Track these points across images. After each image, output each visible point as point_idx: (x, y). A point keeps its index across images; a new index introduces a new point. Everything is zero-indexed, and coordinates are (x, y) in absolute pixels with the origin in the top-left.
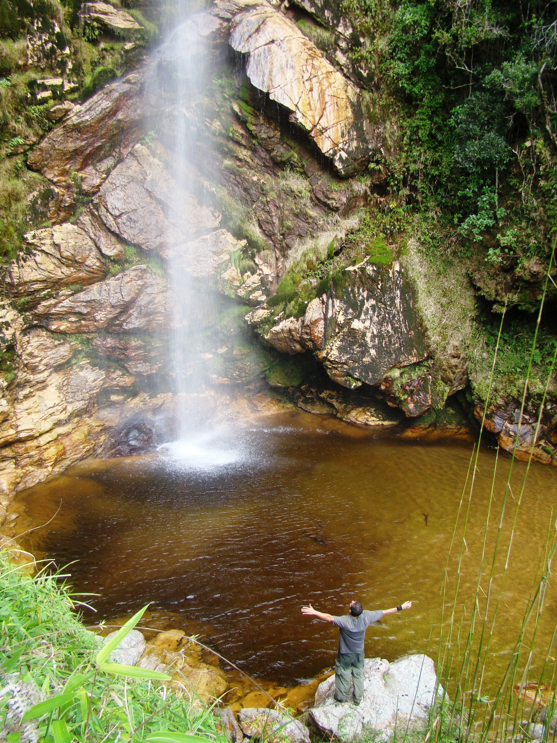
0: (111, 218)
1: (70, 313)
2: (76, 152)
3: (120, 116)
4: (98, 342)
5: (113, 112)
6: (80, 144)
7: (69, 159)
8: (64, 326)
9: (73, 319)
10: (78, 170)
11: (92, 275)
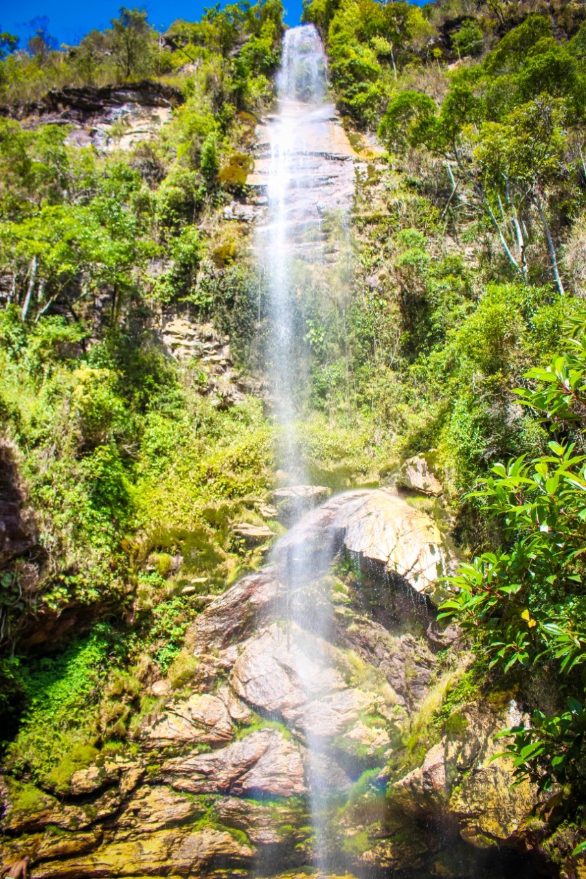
0: (240, 684)
1: (193, 771)
2: (217, 633)
3: (252, 600)
4: (219, 803)
5: (246, 598)
6: (218, 626)
7: (211, 639)
8: (185, 783)
9: (196, 776)
10: (220, 649)
11: (221, 738)
